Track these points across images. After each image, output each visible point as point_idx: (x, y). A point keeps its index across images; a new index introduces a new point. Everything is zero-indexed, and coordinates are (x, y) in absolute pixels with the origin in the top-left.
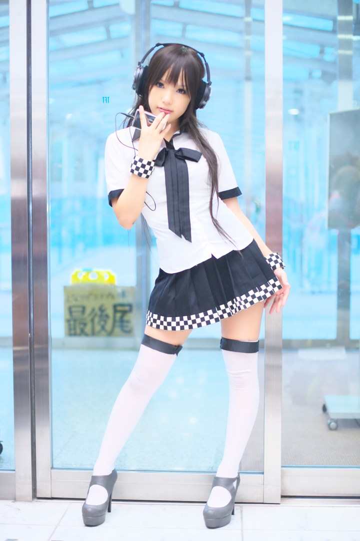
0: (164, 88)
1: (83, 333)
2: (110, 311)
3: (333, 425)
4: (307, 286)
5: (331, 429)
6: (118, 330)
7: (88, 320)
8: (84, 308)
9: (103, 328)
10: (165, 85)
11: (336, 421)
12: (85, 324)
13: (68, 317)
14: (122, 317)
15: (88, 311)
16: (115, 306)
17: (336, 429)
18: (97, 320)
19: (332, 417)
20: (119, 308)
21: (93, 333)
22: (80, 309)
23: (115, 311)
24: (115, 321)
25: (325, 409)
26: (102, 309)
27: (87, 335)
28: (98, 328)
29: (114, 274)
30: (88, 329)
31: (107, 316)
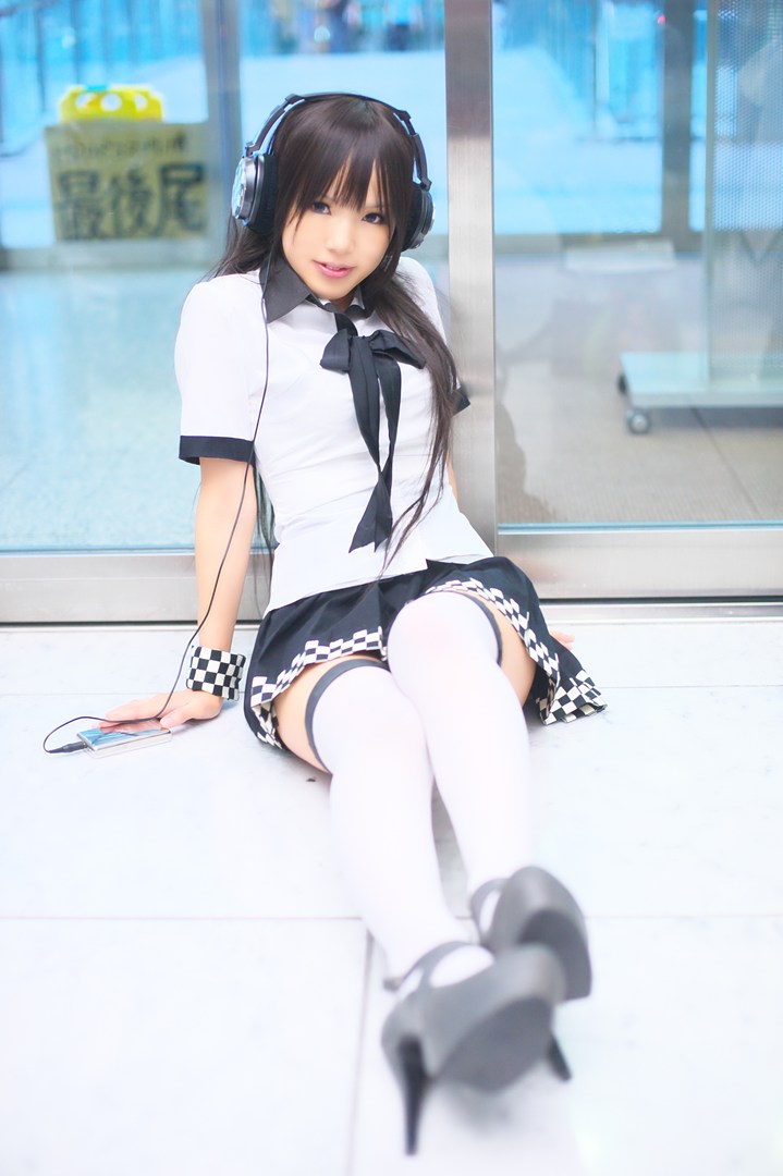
0: (330, 213)
1: (95, 234)
2: (153, 182)
3: (639, 421)
4: (607, 125)
5: (633, 430)
6: (172, 224)
7: (105, 204)
8: (93, 180)
9: (140, 221)
10: (334, 208)
11: (647, 413)
12: (99, 214)
13: (60, 199)
14: (180, 196)
15: (105, 184)
16: (165, 171)
17: (646, 431)
18: (124, 202)
19: (638, 402)
20: (175, 174)
21: (119, 234)
22: (86, 179)
23: (165, 181)
24: (165, 204)
25: (623, 385)
26: (135, 178)
27: (103, 237)
28: (128, 221)
29: (157, 96)
30: (106, 225)
31: (147, 194)
